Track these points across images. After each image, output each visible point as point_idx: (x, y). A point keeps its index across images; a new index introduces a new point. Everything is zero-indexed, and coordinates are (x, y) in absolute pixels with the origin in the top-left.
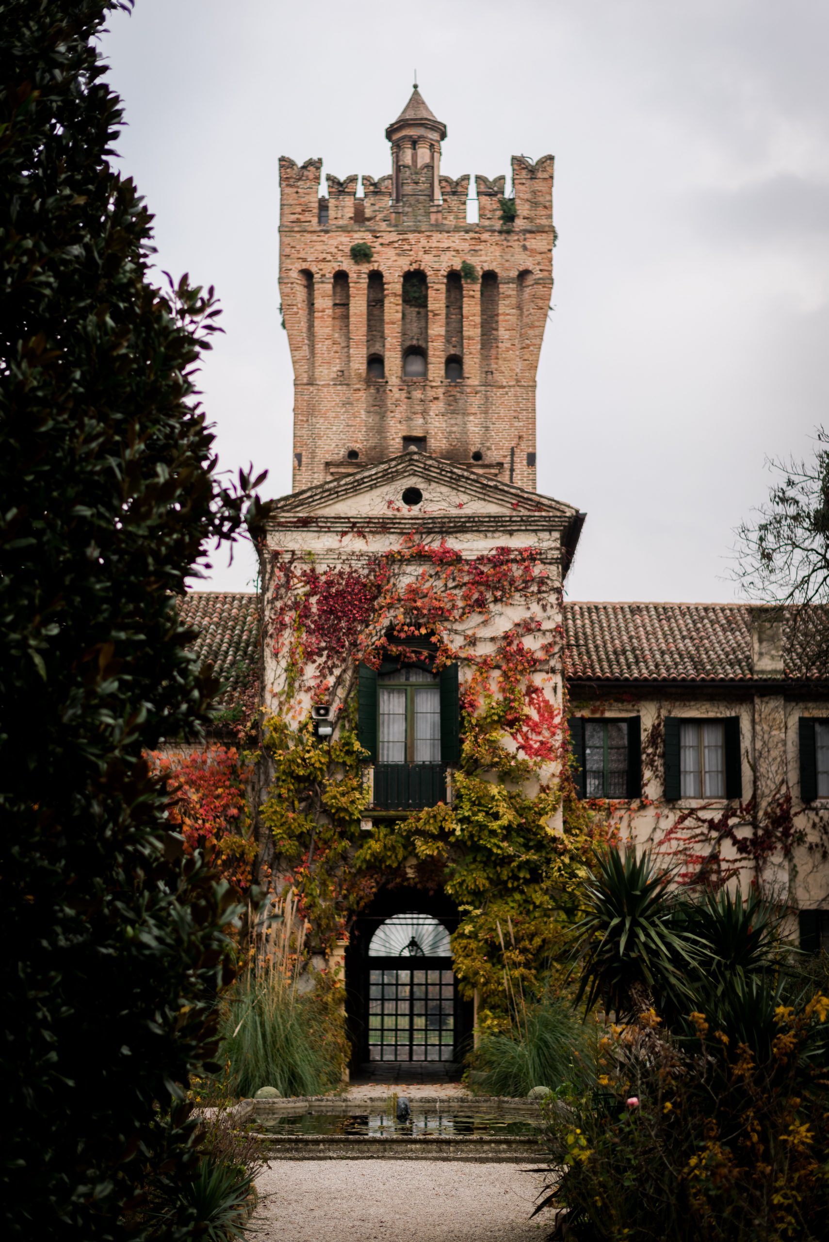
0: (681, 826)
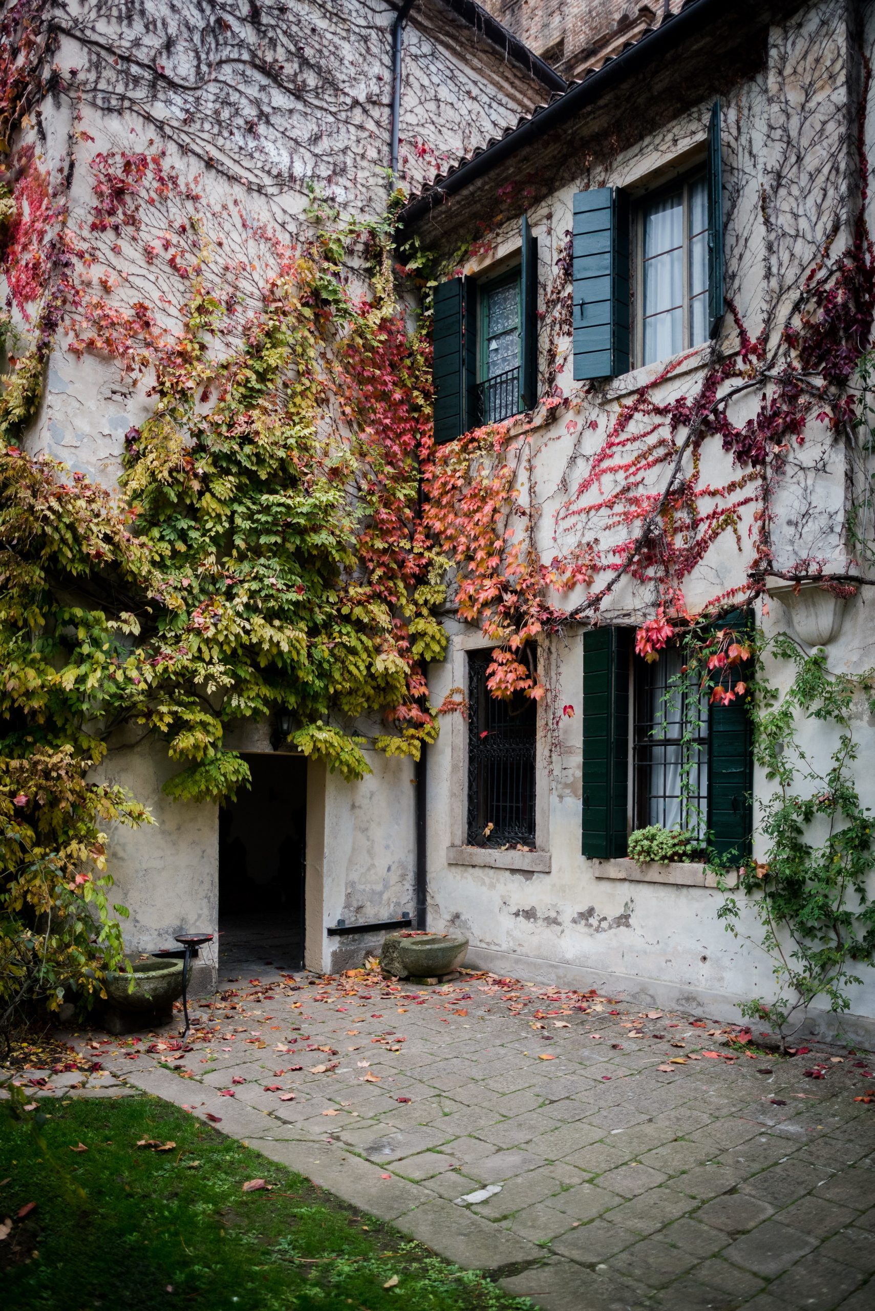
0: (623, 437)
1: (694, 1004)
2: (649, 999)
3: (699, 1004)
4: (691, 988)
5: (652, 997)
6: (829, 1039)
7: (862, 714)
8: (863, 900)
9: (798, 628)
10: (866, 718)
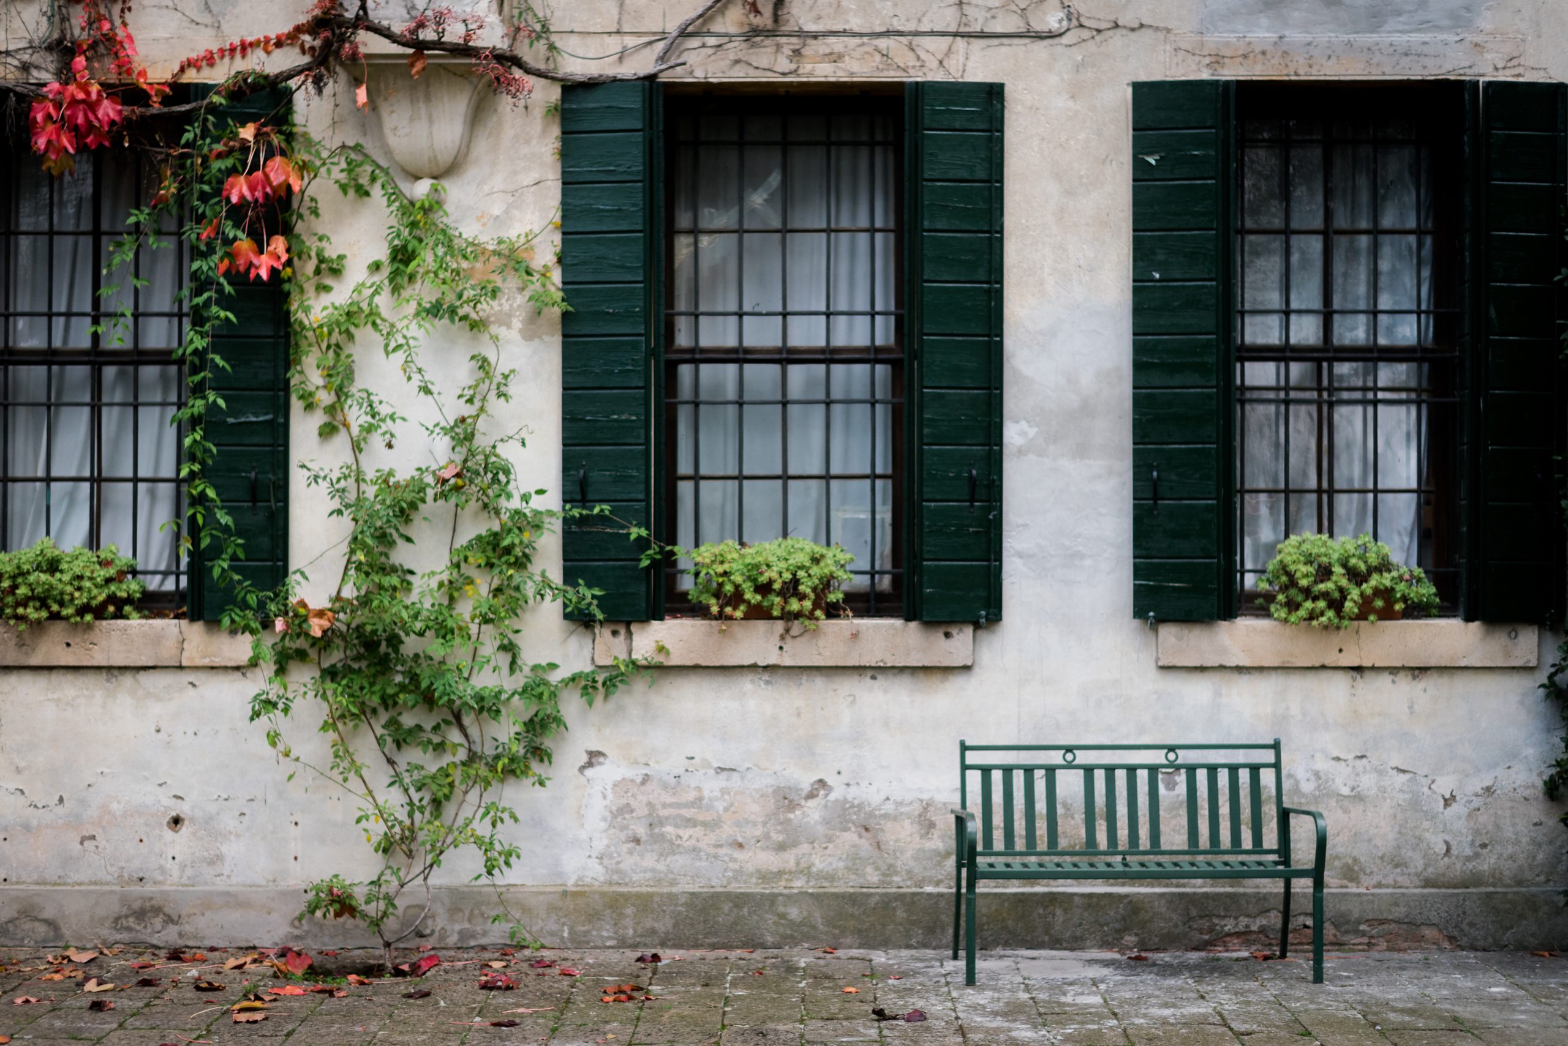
1: (158, 922)
2: (41, 929)
3: (169, 920)
4: (148, 889)
5: (50, 923)
6: (452, 940)
7: (509, 315)
8: (513, 665)
9: (392, 140)
10: (517, 324)
